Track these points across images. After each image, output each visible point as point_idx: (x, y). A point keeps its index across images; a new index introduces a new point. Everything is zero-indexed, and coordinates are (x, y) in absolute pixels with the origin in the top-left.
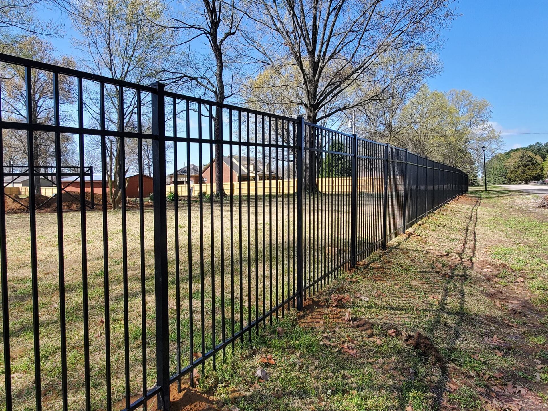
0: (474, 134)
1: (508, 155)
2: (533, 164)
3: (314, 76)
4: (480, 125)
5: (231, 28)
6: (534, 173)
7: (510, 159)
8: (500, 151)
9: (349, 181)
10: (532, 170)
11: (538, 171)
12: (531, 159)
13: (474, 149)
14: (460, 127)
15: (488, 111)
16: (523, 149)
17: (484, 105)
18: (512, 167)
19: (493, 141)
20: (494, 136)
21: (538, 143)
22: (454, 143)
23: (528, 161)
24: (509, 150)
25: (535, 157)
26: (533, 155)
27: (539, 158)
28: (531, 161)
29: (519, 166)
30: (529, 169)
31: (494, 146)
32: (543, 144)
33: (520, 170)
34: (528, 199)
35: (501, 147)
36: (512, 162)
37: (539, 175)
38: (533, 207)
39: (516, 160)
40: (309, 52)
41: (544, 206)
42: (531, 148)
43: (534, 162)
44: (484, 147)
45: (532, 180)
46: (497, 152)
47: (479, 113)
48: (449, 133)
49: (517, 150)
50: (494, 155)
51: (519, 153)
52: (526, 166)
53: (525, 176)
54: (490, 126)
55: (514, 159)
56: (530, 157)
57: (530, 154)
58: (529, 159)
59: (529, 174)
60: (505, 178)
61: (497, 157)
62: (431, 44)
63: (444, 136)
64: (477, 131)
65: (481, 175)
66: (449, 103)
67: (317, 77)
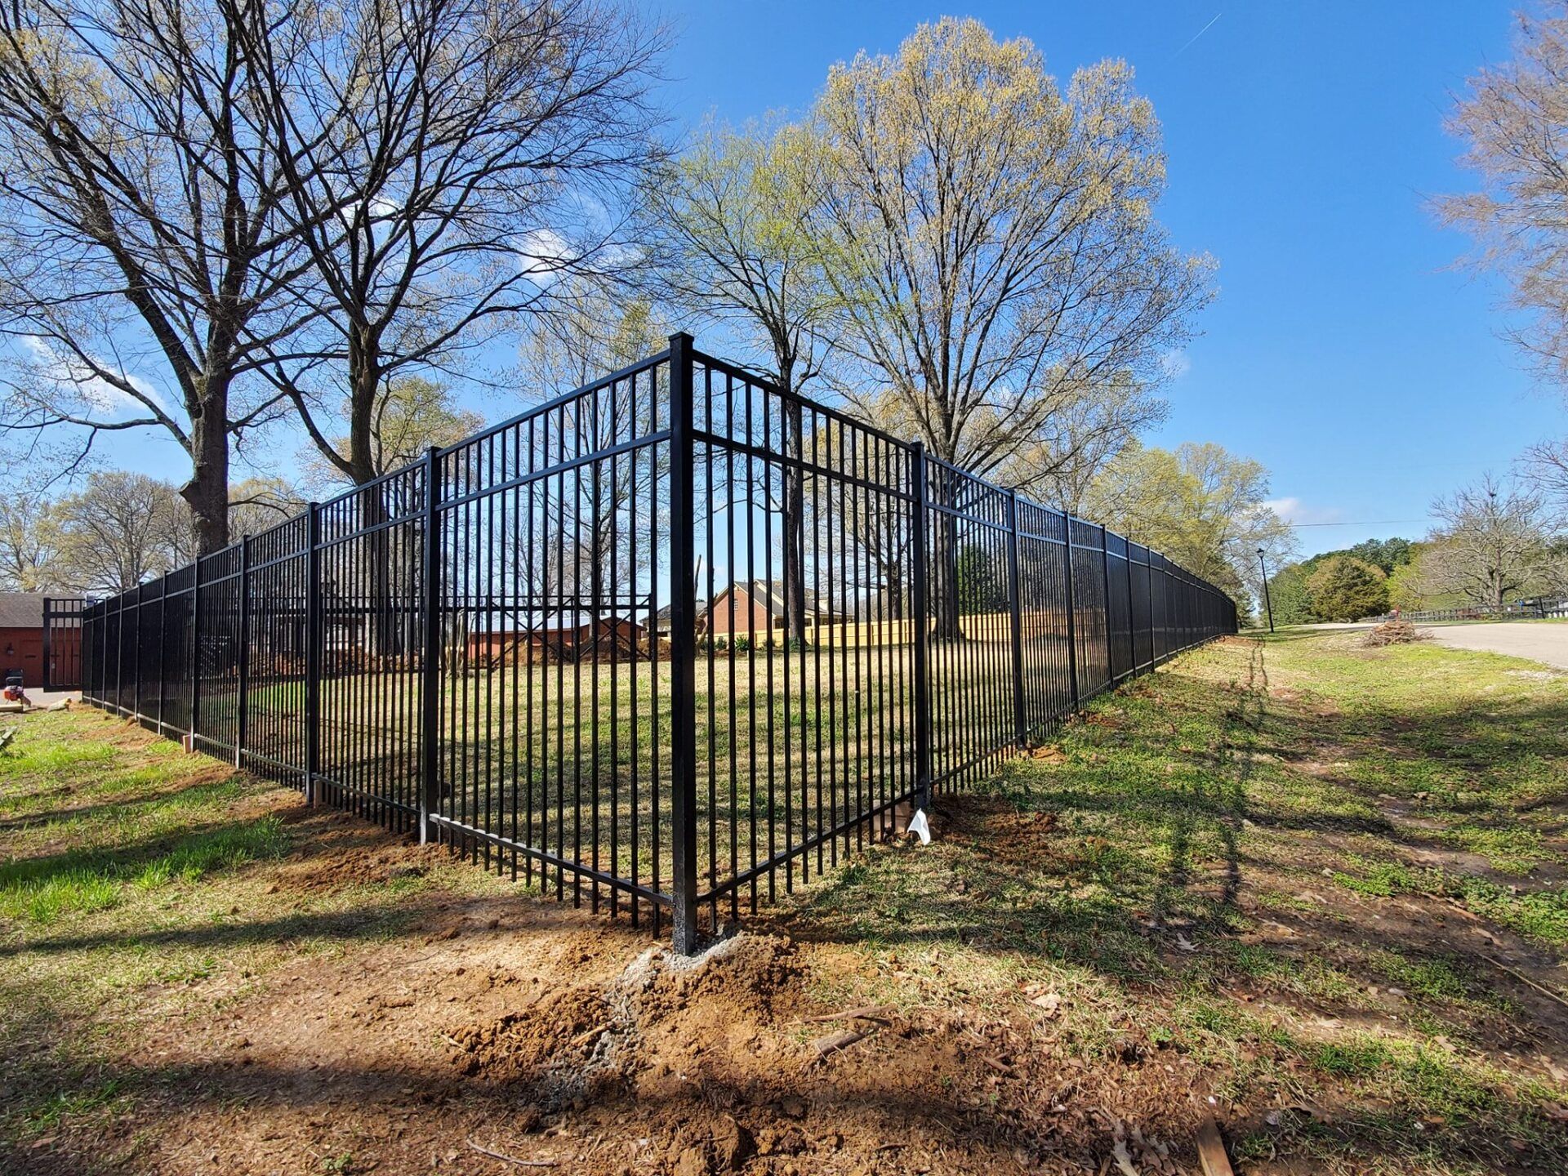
0: (1237, 525)
1: (1310, 565)
2: (1365, 583)
3: (948, 437)
4: (1248, 508)
5: (809, 367)
6: (1369, 601)
7: (1317, 574)
8: (1294, 559)
9: (1004, 620)
10: (1365, 594)
11: (1376, 597)
12: (1361, 573)
13: (1239, 555)
14: (1207, 514)
15: (1261, 481)
16: (1343, 552)
17: (1255, 469)
18: (1322, 591)
19: (1277, 539)
20: (1276, 529)
21: (1371, 541)
22: (1197, 545)
23: (1353, 578)
24: (1310, 557)
25: (1368, 570)
26: (1363, 565)
27: (1376, 572)
28: (1359, 576)
29: (1336, 589)
30: (1357, 593)
31: (1279, 550)
32: (1383, 543)
33: (1338, 597)
34: (1351, 638)
35: (1295, 550)
36: (1320, 580)
37: (1380, 605)
38: (1358, 646)
39: (1328, 575)
40: (939, 399)
41: (1374, 644)
42: (1358, 551)
43: (1367, 578)
44: (1260, 551)
45: (1366, 616)
46: (1288, 559)
47: (1242, 486)
48: (1188, 526)
49: (1329, 555)
50: (1281, 567)
51: (1333, 563)
52: (1350, 587)
53: (1350, 608)
54: (1268, 511)
55: (1324, 574)
56: (1357, 569)
57: (1356, 562)
58: (1356, 573)
59: (1359, 603)
60: (1310, 613)
61: (1288, 570)
62: (1150, 376)
63: (1180, 532)
64: (1242, 520)
65: (1258, 609)
66: (1183, 471)
67: (952, 438)
